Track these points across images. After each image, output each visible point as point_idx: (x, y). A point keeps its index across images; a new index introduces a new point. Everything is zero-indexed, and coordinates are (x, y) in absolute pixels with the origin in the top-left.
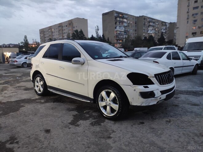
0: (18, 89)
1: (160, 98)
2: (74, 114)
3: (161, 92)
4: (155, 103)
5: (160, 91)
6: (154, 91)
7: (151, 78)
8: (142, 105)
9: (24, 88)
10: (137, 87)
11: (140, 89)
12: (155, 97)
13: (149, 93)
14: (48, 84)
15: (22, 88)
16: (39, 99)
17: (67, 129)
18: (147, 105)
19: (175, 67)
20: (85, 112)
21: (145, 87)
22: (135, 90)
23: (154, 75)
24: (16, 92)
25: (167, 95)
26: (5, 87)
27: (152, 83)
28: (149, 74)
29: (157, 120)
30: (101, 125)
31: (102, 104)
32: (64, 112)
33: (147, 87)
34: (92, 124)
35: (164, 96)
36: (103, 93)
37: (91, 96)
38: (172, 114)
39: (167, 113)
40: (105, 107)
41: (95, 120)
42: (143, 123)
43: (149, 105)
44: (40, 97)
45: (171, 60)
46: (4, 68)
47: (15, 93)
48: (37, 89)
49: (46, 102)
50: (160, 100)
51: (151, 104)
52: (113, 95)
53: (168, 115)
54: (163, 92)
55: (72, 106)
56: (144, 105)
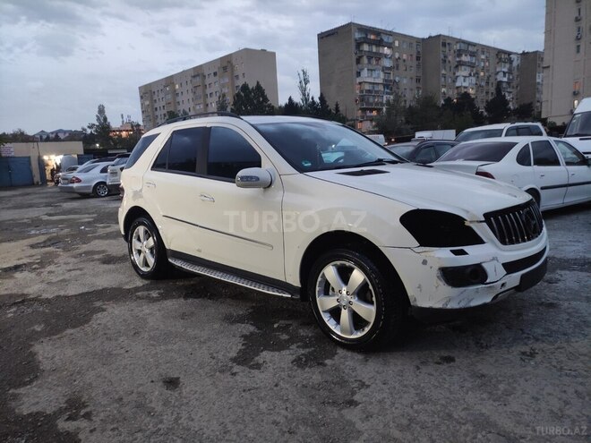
0: (84, 261)
1: (503, 285)
2: (246, 332)
3: (506, 266)
4: (488, 299)
5: (503, 265)
6: (483, 265)
7: (474, 226)
8: (449, 307)
9: (101, 256)
10: (432, 254)
11: (439, 258)
12: (488, 281)
13: (469, 270)
14: (170, 244)
15: (96, 257)
16: (144, 288)
17: (227, 378)
18: (462, 305)
19: (542, 188)
20: (276, 326)
21: (456, 253)
22: (425, 262)
23: (485, 215)
24: (81, 269)
25: (523, 276)
26: (50, 253)
27: (477, 240)
28: (468, 212)
29: (493, 350)
30: (325, 365)
31: (325, 303)
32: (216, 326)
33: (463, 253)
34: (299, 363)
35: (514, 279)
36: (330, 272)
37: (294, 279)
38: (539, 331)
39: (521, 330)
40: (335, 313)
41: (307, 350)
42: (450, 360)
43: (468, 306)
45: (530, 165)
46: (44, 200)
47: (78, 272)
48: (138, 260)
49: (164, 297)
50: (503, 289)
51: (473, 304)
52: (358, 277)
53: (525, 335)
54: (510, 267)
55: (240, 310)
56: (453, 305)
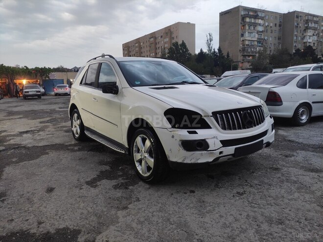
1: (221, 153)
2: (104, 170)
3: (222, 142)
4: (211, 160)
5: (220, 141)
6: (207, 140)
7: (205, 118)
8: (185, 162)
9: (67, 128)
10: (177, 132)
11: (180, 135)
12: (209, 150)
13: (197, 142)
14: (85, 124)
16: (75, 145)
18: (193, 161)
19: (313, 103)
20: (120, 168)
21: (190, 132)
22: (173, 137)
23: (212, 113)
24: (53, 134)
25: (236, 149)
27: (206, 126)
28: (203, 110)
29: (223, 189)
30: (128, 189)
31: (137, 156)
32: (92, 165)
33: (196, 133)
35: (231, 150)
36: (139, 140)
38: (256, 182)
39: (246, 180)
40: (140, 161)
42: (193, 192)
43: (196, 162)
44: (77, 142)
45: (306, 88)
47: (51, 136)
48: (74, 129)
49: (79, 150)
50: (221, 155)
51: (199, 161)
52: (148, 143)
53: (247, 184)
54: (226, 143)
55: (107, 158)
56: (188, 161)
